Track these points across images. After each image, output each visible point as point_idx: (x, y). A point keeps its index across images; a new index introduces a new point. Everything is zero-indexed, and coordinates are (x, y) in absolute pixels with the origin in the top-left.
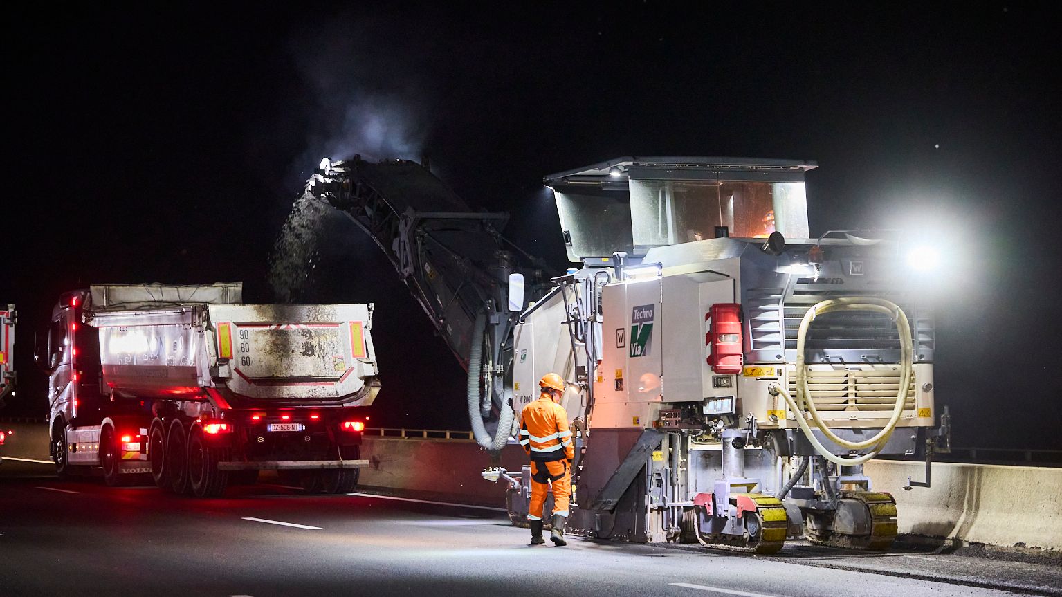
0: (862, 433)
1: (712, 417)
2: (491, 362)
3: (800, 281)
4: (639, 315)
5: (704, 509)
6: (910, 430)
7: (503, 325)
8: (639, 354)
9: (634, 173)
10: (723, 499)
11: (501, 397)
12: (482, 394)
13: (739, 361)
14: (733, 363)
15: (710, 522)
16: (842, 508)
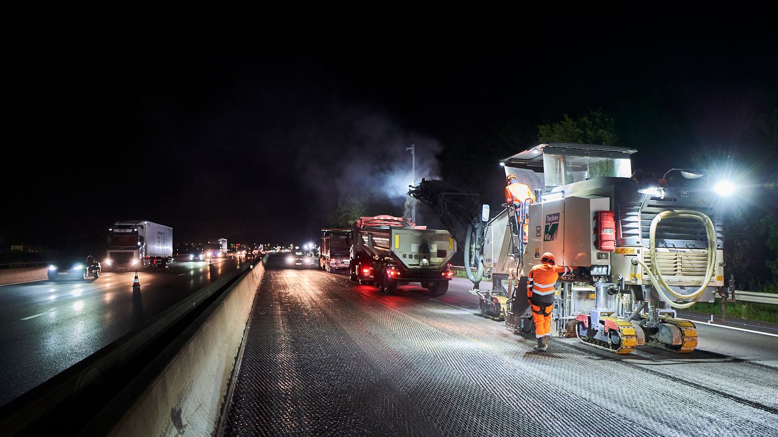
0: (685, 289)
1: (596, 276)
2: (474, 244)
3: (653, 199)
4: (550, 219)
5: (582, 323)
6: (712, 288)
7: (480, 229)
8: (549, 239)
9: (546, 150)
10: (596, 320)
11: (478, 259)
12: (471, 256)
13: (614, 244)
14: (611, 246)
15: (586, 331)
16: (664, 328)
